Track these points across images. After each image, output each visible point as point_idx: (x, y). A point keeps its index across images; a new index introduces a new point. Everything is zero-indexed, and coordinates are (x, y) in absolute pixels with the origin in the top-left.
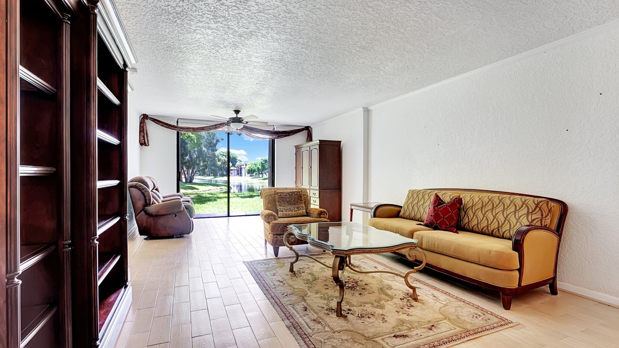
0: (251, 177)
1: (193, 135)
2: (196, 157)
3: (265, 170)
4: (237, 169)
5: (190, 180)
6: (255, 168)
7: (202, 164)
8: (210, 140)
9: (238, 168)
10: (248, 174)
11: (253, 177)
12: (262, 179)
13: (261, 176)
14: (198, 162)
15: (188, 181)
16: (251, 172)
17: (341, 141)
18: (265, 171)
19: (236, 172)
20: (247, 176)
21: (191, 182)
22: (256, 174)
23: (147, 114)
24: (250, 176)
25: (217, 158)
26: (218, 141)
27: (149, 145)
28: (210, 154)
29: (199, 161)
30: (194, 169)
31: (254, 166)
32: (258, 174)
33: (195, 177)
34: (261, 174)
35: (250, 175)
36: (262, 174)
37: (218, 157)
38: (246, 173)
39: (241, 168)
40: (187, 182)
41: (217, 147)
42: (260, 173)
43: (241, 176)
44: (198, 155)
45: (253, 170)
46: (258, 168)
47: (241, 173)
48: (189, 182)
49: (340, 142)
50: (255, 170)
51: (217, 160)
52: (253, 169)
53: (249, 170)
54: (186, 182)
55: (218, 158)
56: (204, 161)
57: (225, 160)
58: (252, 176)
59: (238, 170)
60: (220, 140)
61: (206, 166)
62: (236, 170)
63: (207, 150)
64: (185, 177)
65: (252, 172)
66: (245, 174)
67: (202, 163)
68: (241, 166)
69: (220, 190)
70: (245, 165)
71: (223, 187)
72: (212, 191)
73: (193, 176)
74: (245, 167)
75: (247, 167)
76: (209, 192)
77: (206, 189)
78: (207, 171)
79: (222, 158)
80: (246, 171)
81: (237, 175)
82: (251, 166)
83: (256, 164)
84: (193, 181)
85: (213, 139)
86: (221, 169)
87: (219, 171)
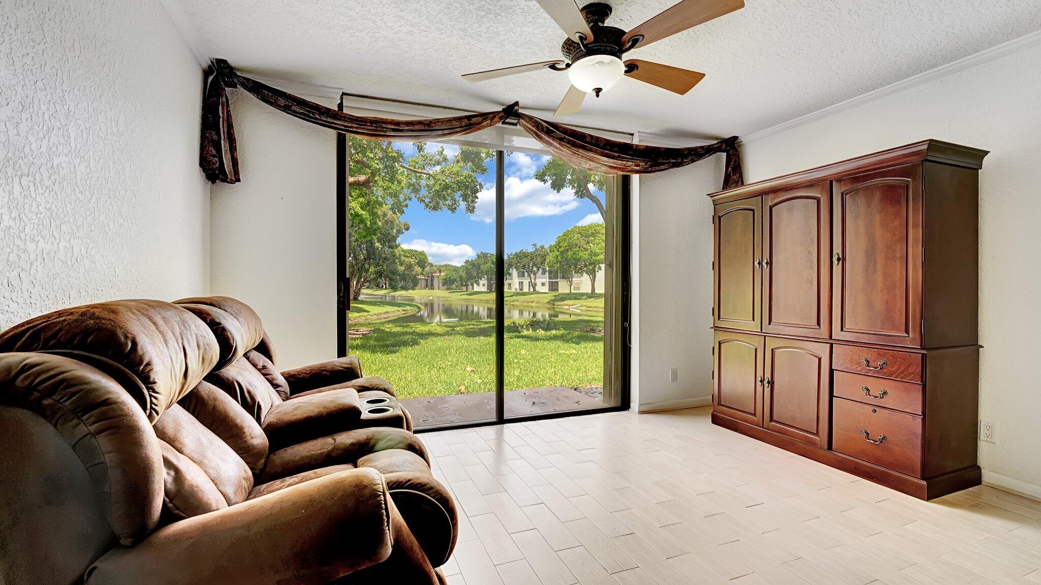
1: (364, 213)
2: (364, 258)
3: (472, 279)
4: (426, 278)
5: (354, 296)
6: (455, 276)
7: (372, 269)
8: (388, 230)
9: (428, 277)
10: (443, 286)
11: (452, 291)
12: (467, 294)
13: (464, 288)
16: (448, 283)
17: (986, 153)
18: (472, 281)
19: (424, 283)
20: (443, 290)
22: (457, 286)
23: (233, 61)
24: (447, 289)
25: (397, 259)
26: (399, 232)
27: (238, 180)
28: (387, 253)
29: (370, 264)
30: (360, 277)
31: (454, 273)
32: (460, 287)
33: (362, 291)
34: (464, 286)
35: (446, 287)
36: (467, 285)
37: (399, 258)
38: (441, 284)
39: (432, 277)
41: (398, 242)
42: (464, 283)
43: (432, 288)
44: (368, 255)
45: (452, 279)
46: (461, 277)
47: (432, 285)
49: (980, 155)
50: (455, 279)
51: (398, 264)
53: (445, 279)
55: (400, 260)
56: (378, 265)
57: (410, 263)
59: (427, 280)
60: (404, 231)
62: (424, 279)
63: (381, 247)
66: (439, 286)
68: (432, 273)
69: (403, 312)
70: (438, 271)
71: (408, 308)
72: (391, 315)
73: (360, 289)
74: (438, 274)
75: (443, 274)
76: (385, 316)
77: (381, 312)
78: (382, 281)
79: (407, 260)
80: (440, 281)
81: (425, 288)
82: (448, 272)
83: (456, 269)
84: (359, 299)
85: (392, 229)
86: (404, 277)
87: (401, 281)
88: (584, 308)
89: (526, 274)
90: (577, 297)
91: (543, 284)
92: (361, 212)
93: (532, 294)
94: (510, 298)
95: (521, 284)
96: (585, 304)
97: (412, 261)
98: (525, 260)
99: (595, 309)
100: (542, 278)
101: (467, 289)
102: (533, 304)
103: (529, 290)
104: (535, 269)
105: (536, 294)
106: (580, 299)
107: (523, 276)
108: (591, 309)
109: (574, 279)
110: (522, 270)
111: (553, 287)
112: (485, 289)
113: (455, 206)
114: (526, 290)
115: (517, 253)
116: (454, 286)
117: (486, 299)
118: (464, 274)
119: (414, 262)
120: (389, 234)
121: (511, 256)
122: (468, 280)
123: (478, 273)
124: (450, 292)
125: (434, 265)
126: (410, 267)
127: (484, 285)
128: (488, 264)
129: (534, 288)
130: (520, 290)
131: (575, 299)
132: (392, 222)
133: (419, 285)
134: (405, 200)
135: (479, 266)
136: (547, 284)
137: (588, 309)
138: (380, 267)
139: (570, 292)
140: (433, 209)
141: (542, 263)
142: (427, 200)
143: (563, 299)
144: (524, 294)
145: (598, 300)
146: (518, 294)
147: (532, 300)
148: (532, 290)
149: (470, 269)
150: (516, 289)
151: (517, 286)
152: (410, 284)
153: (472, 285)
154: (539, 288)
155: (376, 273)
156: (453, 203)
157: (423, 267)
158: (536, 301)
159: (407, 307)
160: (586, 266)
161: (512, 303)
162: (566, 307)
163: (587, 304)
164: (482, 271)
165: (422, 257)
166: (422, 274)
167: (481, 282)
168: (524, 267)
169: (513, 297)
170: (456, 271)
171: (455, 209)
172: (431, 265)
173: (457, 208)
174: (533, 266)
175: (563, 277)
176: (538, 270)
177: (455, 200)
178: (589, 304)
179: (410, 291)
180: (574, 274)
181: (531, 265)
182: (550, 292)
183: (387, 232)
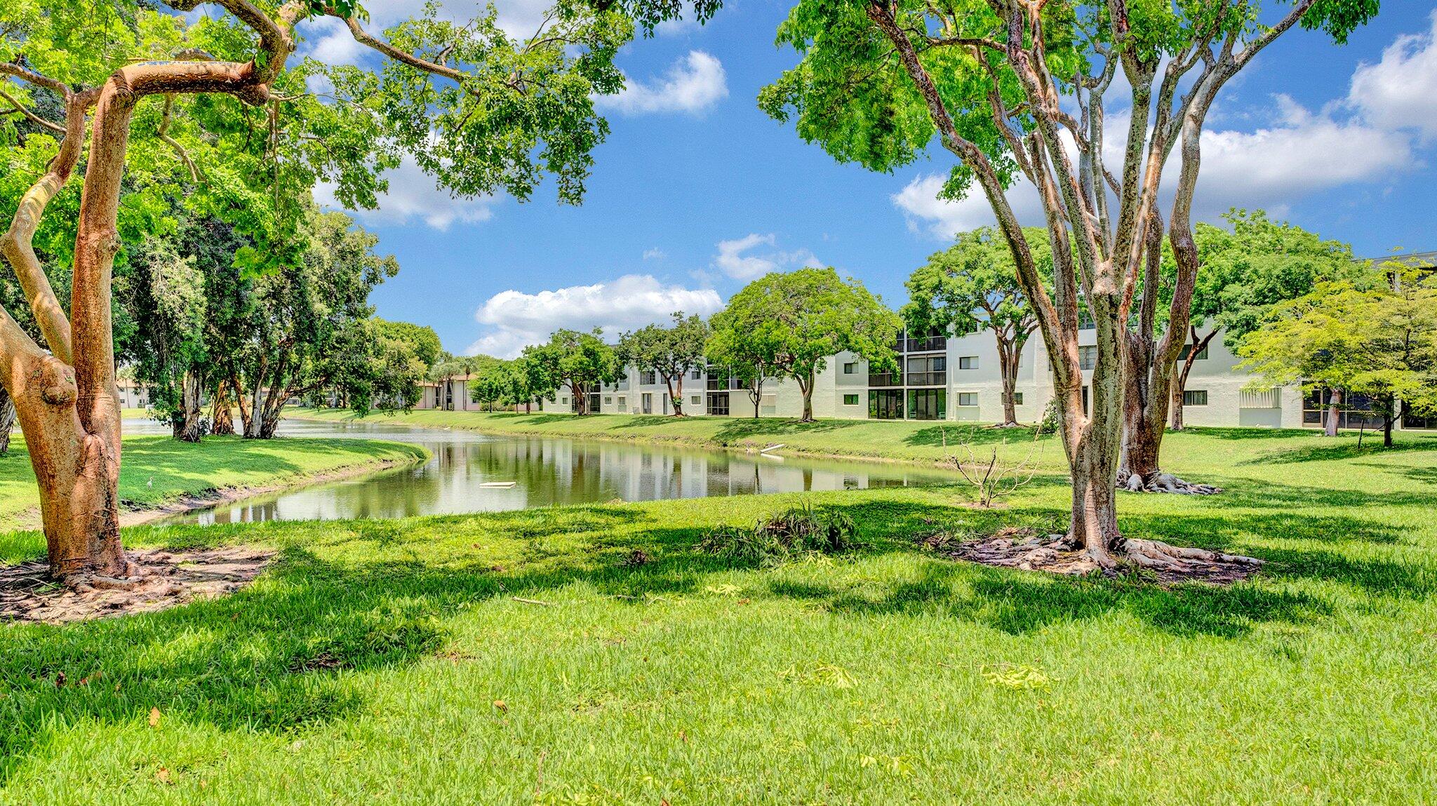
0: (488, 414)
2: (288, 339)
3: (540, 388)
4: (436, 385)
5: (263, 427)
6: (500, 380)
8: (345, 273)
9: (441, 382)
10: (474, 402)
11: (494, 413)
12: (530, 421)
13: (522, 408)
14: (294, 358)
15: (256, 430)
16: (487, 395)
18: (540, 392)
19: (430, 396)
20: (475, 410)
21: (266, 433)
22: (506, 403)
24: (485, 410)
25: (369, 341)
26: (373, 279)
28: (343, 326)
29: (301, 353)
30: (277, 383)
31: (499, 373)
32: (512, 404)
33: (282, 414)
34: (523, 402)
35: (480, 405)
36: (528, 401)
37: (373, 339)
38: (470, 400)
39: (450, 383)
40: (251, 437)
41: (369, 302)
42: (522, 397)
43: (451, 407)
44: (297, 332)
45: (494, 387)
46: (515, 382)
47: (449, 400)
48: (258, 437)
50: (502, 388)
51: (371, 352)
52: (497, 383)
53: (479, 389)
54: (248, 435)
55: (376, 343)
56: (321, 355)
57: (399, 352)
58: (491, 409)
59: (438, 391)
60: (384, 276)
61: (327, 375)
62: (432, 387)
63: (330, 311)
64: (244, 417)
65: (489, 395)
66: (465, 402)
67: (308, 361)
68: (450, 374)
69: (384, 465)
70: (463, 371)
71: (395, 455)
72: (350, 473)
73: (276, 410)
74: (464, 377)
75: (473, 376)
76: (338, 475)
77: (327, 466)
78: (331, 392)
79: (391, 344)
80: (468, 393)
81: (434, 407)
82: (485, 373)
83: (504, 368)
84: (276, 433)
85: (355, 270)
86: (384, 386)
87: (377, 393)
88: (792, 453)
89: (658, 375)
90: (777, 426)
91: (695, 399)
92: (246, 193)
93: (673, 421)
94: (625, 429)
95: (647, 398)
96: (793, 443)
97: (405, 347)
98: (658, 348)
99: (817, 455)
100: (693, 386)
101: (528, 409)
102: (679, 443)
103: (665, 412)
104: (679, 366)
105: (684, 420)
106: (782, 432)
107: (652, 381)
108: (809, 454)
109: (764, 389)
110: (651, 369)
111: (718, 405)
112: (567, 409)
113: (528, 180)
114: (657, 411)
115: (640, 331)
116: (498, 403)
117: (571, 431)
118: (522, 378)
119: (409, 350)
120: (348, 282)
121: (627, 338)
122: (531, 389)
123: (553, 376)
124: (491, 417)
125: (454, 357)
126: (400, 360)
127: (565, 400)
128: (576, 356)
129: (677, 407)
130: (645, 411)
131: (772, 431)
132: (355, 254)
133: (421, 400)
134: (379, 168)
135: (555, 362)
136: (704, 399)
137: (801, 454)
138: (327, 360)
139: (757, 416)
140: (463, 189)
141: (694, 354)
142: (446, 162)
143: (744, 432)
144: (657, 421)
145: (821, 434)
146: (643, 422)
147: (676, 435)
148: (671, 411)
149: (536, 366)
150: (636, 411)
151: (639, 404)
152: (400, 400)
153: (539, 401)
154: (688, 408)
155: (316, 373)
156: (522, 175)
157: (429, 361)
158: (684, 436)
159: (392, 452)
160: (792, 360)
161: (630, 441)
162: (751, 450)
163: (798, 443)
164: (562, 370)
165: (425, 340)
166: (426, 376)
167: (559, 394)
168: (655, 361)
169: (632, 428)
170: (505, 370)
171: (528, 189)
172: (448, 358)
173: (535, 188)
174: (675, 360)
175: (740, 385)
176: (687, 368)
177: (527, 165)
178: (802, 443)
179: (400, 414)
180: (763, 378)
181: (671, 359)
182: (710, 415)
183: (345, 278)
